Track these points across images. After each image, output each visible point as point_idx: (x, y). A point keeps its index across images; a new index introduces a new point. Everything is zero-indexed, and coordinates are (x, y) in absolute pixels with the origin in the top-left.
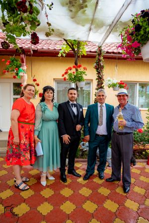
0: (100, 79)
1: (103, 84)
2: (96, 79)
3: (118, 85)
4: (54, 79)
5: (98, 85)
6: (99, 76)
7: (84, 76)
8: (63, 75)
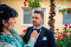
0: (53, 6)
1: (55, 10)
2: (50, 6)
3: (67, 11)
4: (22, 7)
5: (51, 10)
6: (52, 4)
7: (40, 2)
8: (25, 3)
